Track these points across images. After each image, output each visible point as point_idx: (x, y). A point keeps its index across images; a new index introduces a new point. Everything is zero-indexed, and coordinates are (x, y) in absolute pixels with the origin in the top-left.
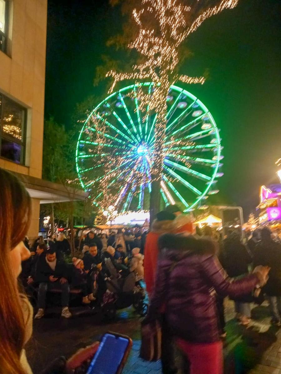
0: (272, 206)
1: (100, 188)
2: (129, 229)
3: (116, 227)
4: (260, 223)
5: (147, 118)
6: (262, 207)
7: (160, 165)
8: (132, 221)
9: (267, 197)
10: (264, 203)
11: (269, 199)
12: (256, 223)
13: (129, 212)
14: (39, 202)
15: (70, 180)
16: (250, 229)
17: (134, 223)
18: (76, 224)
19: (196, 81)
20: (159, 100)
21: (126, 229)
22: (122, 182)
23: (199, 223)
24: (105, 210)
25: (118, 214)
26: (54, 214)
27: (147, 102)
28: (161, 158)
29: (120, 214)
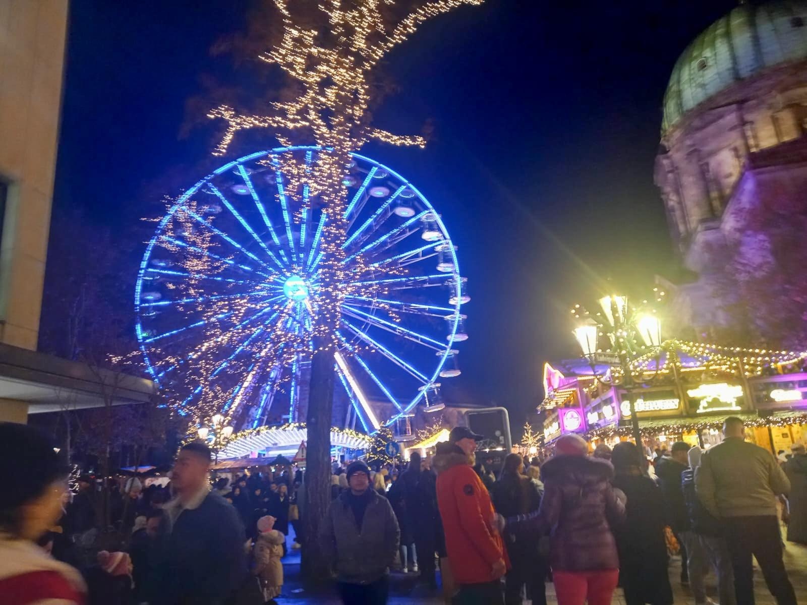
0: (567, 406)
1: (191, 374)
2: (261, 468)
3: (230, 464)
4: (546, 441)
5: (304, 215)
6: (549, 407)
7: (334, 316)
8: (268, 449)
9: (556, 386)
10: (551, 398)
11: (560, 391)
12: (538, 441)
13: (263, 429)
14: (27, 411)
15: (116, 356)
16: (527, 455)
17: (274, 454)
18: (128, 465)
19: (409, 142)
20: (330, 176)
21: (252, 470)
22: (247, 359)
23: (421, 449)
24: (202, 425)
25: (233, 436)
26: (71, 441)
27: (303, 180)
28: (335, 300)
29: (239, 434)
